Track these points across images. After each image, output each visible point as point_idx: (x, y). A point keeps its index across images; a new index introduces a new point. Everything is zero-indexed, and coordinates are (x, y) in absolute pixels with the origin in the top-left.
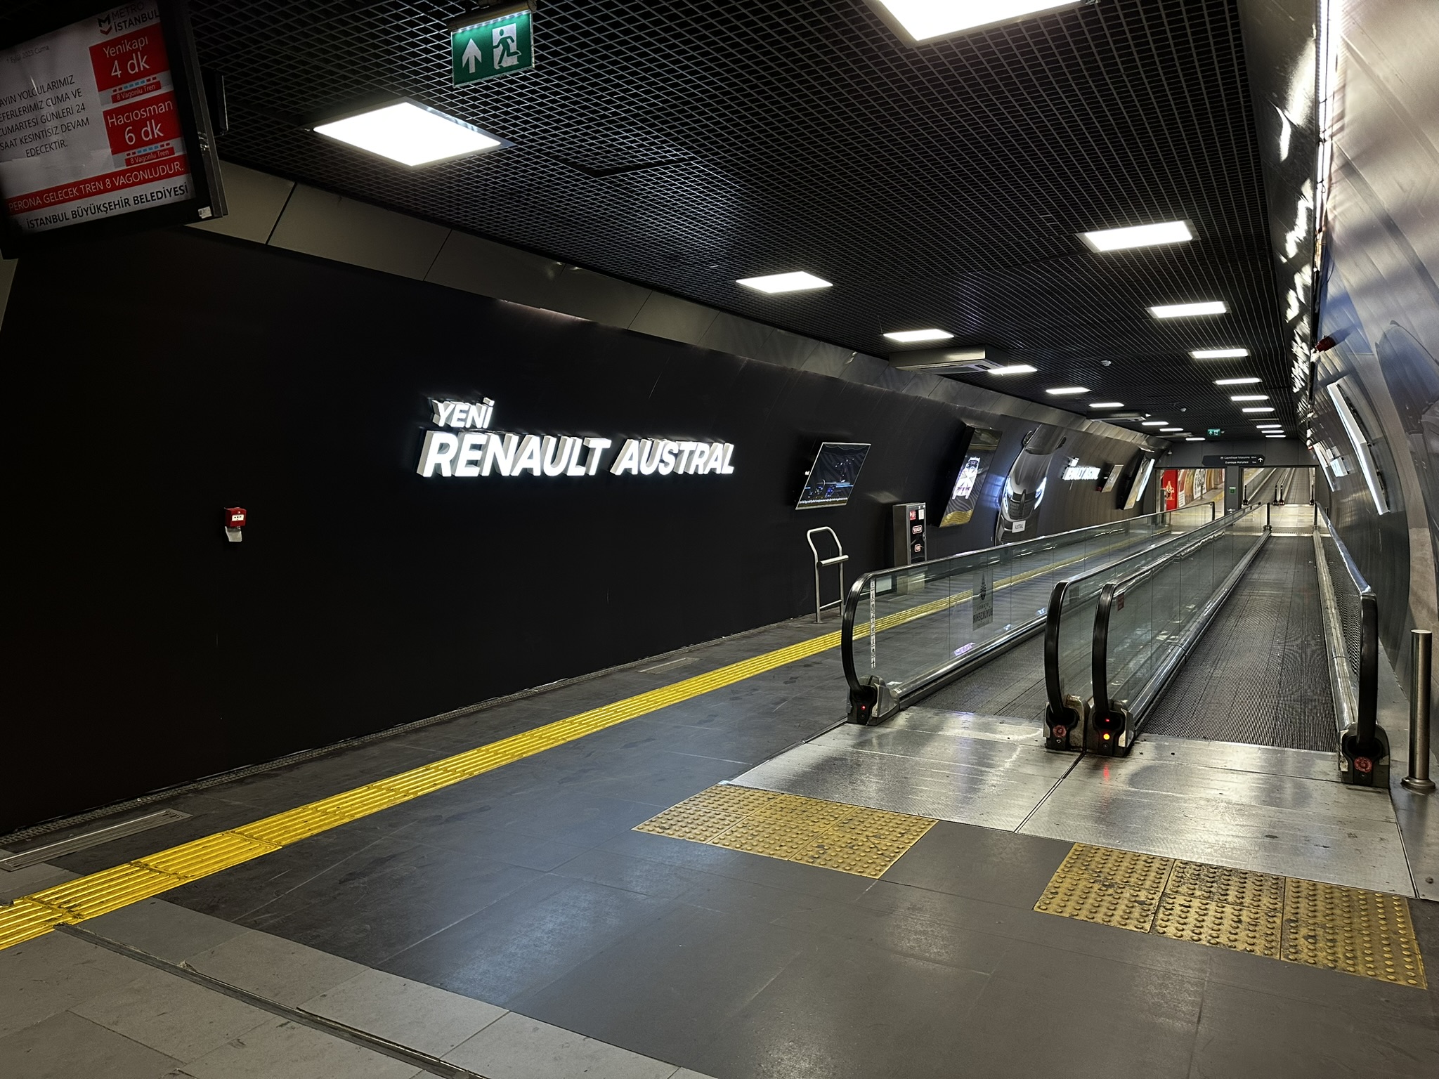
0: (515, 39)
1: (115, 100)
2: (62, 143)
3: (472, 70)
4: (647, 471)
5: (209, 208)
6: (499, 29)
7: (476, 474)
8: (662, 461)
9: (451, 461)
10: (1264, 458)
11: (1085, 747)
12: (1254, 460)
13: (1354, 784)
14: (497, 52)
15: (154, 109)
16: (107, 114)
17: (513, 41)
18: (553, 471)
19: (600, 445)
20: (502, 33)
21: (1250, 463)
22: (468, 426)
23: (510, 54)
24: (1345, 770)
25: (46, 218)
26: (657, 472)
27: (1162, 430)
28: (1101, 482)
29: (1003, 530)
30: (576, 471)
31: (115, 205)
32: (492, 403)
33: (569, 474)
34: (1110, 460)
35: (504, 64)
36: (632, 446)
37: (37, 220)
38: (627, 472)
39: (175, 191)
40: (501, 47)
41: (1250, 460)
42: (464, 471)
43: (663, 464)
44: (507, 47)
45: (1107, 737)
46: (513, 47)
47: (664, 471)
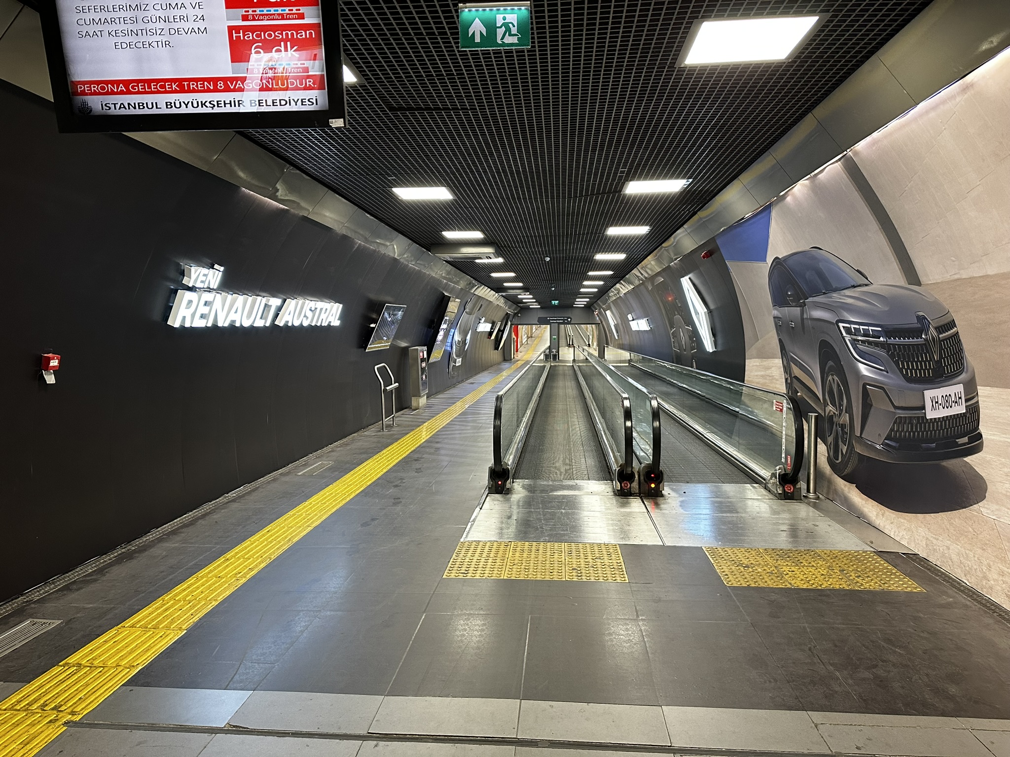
0: (516, 25)
1: (245, 18)
2: (167, 44)
3: (478, 39)
4: (297, 324)
5: (342, 120)
6: (502, 16)
7: (203, 325)
8: (305, 316)
9: (192, 315)
10: (571, 319)
11: (640, 493)
12: (566, 320)
13: (786, 499)
14: (500, 32)
15: (292, 34)
16: (231, 29)
17: (514, 26)
18: (246, 324)
19: (275, 302)
20: (504, 19)
21: (564, 321)
22: (205, 287)
23: (510, 35)
24: (781, 492)
25: (129, 104)
26: (301, 324)
27: (524, 301)
28: (490, 333)
29: (452, 364)
30: (259, 323)
31: (225, 104)
32: (222, 269)
33: (255, 325)
34: (495, 320)
35: (506, 41)
36: (291, 304)
37: (115, 104)
38: (286, 326)
39: (302, 102)
40: (503, 28)
41: (564, 320)
42: (199, 323)
43: (305, 318)
44: (508, 30)
45: (653, 486)
46: (514, 30)
47: (305, 324)
